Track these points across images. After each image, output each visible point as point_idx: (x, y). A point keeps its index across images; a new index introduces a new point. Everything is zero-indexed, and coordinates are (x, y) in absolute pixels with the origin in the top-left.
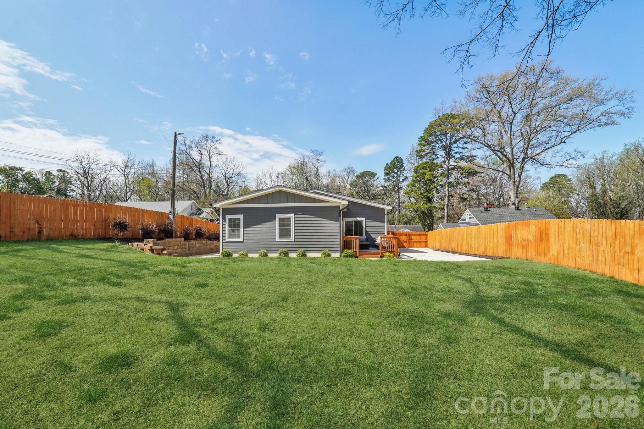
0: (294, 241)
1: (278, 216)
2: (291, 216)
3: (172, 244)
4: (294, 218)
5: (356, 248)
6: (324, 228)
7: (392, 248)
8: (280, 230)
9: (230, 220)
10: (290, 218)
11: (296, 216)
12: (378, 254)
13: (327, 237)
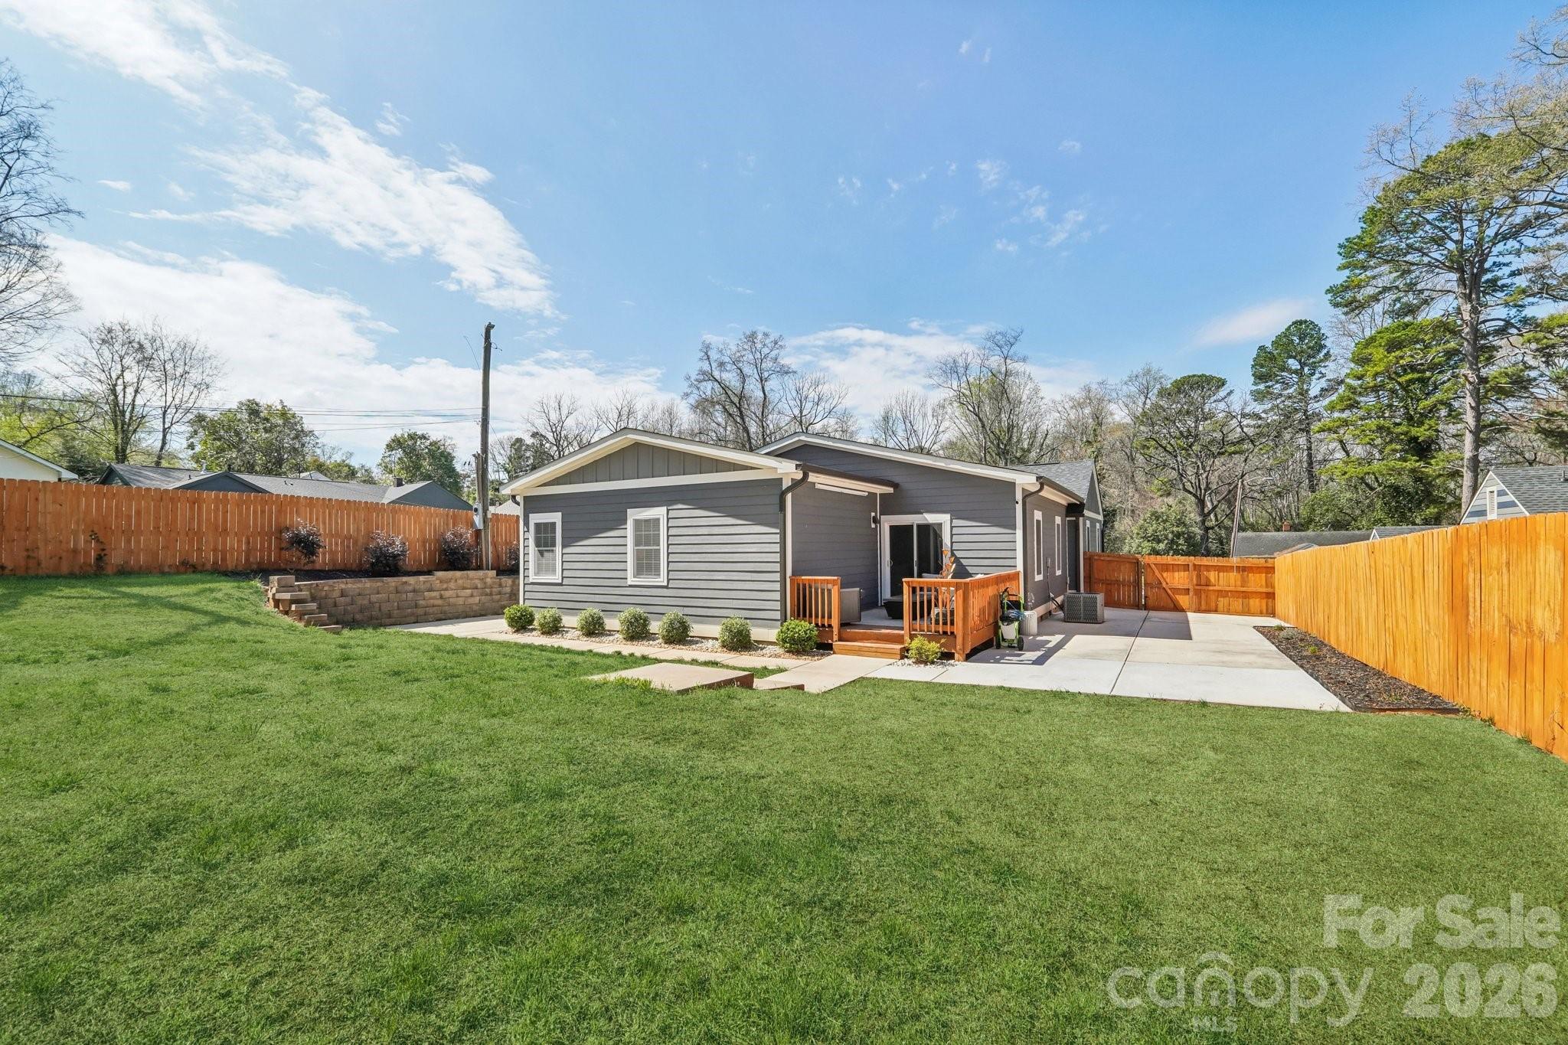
0: (666, 587)
1: (634, 515)
2: (659, 512)
3: (452, 585)
4: (668, 519)
5: (830, 617)
6: (741, 548)
7: (945, 623)
8: (639, 556)
9: (537, 525)
10: (658, 519)
11: (672, 514)
12: (899, 639)
13: (748, 576)
